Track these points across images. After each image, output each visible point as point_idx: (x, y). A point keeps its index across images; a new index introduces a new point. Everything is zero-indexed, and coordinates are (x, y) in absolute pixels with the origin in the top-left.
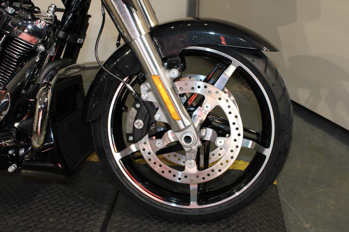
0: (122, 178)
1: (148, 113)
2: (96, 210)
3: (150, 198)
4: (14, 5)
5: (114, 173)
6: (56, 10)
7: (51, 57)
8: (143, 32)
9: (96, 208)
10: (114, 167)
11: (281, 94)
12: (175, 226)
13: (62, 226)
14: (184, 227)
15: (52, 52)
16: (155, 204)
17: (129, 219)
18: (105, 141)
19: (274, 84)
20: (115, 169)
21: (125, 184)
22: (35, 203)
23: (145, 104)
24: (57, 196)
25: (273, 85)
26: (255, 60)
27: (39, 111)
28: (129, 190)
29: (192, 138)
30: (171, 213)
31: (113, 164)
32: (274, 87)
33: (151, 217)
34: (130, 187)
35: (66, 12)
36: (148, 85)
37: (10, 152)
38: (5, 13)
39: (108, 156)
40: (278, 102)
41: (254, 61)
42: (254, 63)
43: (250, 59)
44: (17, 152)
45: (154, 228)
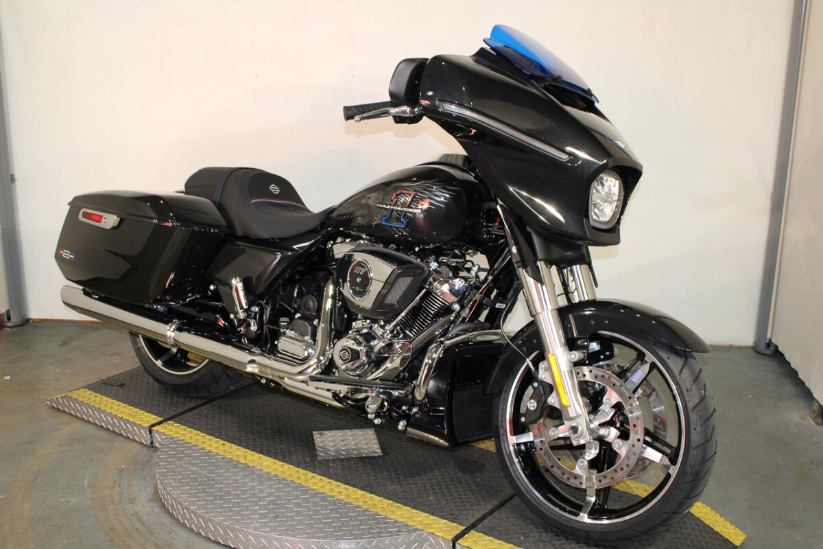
0: (511, 465)
1: (544, 394)
2: (483, 503)
3: (537, 497)
4: (440, 260)
5: (504, 458)
6: (480, 269)
7: (464, 319)
8: (550, 308)
9: (484, 501)
10: (506, 451)
11: (697, 402)
12: (559, 540)
13: (440, 506)
14: (570, 543)
15: (466, 313)
16: (541, 505)
17: (513, 520)
18: (501, 420)
19: (689, 389)
20: (507, 454)
21: (513, 474)
22: (423, 480)
23: (542, 385)
24: (448, 480)
25: (687, 390)
26: (671, 358)
27: (426, 365)
28: (516, 482)
29: (579, 432)
30: (556, 521)
31: (505, 447)
32: (688, 393)
33: (538, 525)
34: (518, 479)
35: (489, 272)
36: (546, 364)
37: (404, 408)
38: (426, 269)
39: (501, 437)
40: (689, 411)
41: (669, 358)
42: (668, 362)
43: (664, 355)
44: (410, 410)
45: (534, 535)
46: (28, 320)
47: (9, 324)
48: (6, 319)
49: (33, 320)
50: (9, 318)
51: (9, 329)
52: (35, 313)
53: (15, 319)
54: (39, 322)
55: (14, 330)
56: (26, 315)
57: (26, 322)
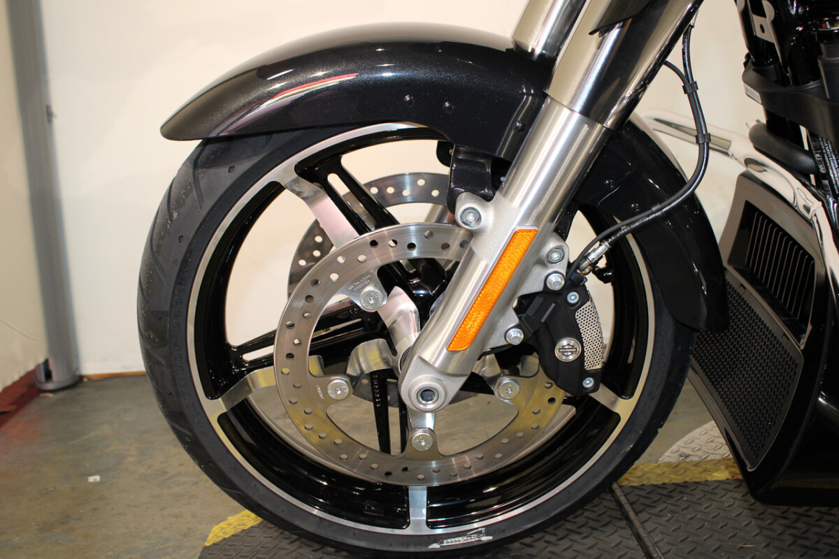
46: (81, 378)
47: (50, 386)
48: (42, 377)
49: (90, 378)
50: (48, 376)
51: (51, 395)
52: (91, 366)
53: (58, 378)
54: (102, 380)
55: (60, 395)
56: (77, 369)
57: (78, 381)
